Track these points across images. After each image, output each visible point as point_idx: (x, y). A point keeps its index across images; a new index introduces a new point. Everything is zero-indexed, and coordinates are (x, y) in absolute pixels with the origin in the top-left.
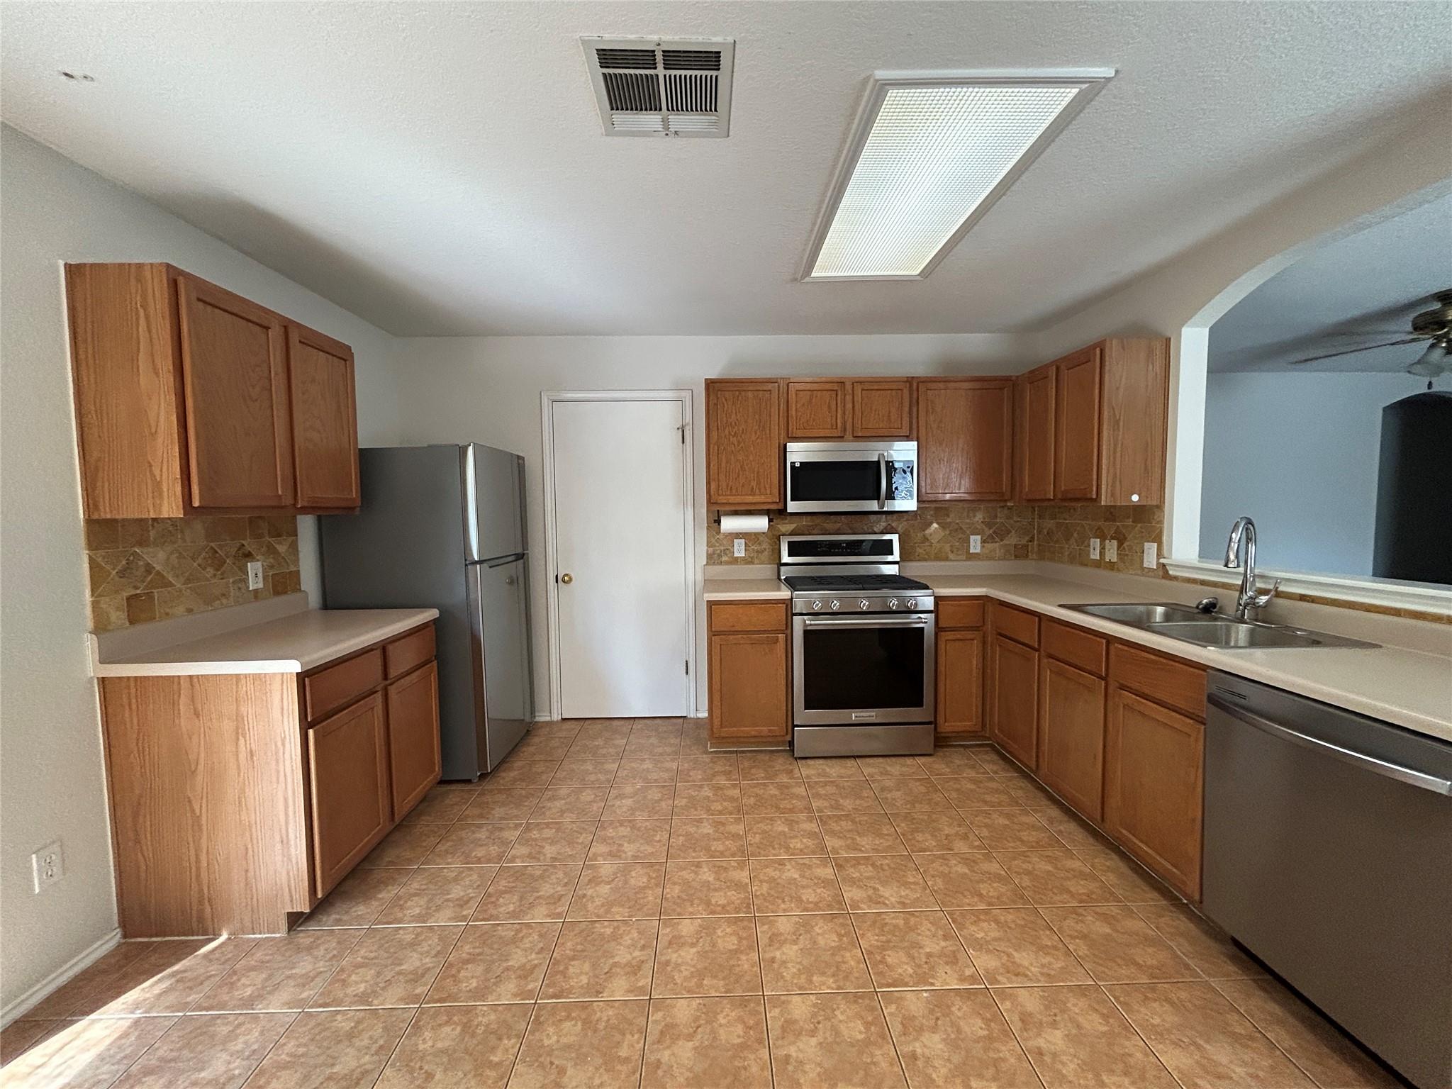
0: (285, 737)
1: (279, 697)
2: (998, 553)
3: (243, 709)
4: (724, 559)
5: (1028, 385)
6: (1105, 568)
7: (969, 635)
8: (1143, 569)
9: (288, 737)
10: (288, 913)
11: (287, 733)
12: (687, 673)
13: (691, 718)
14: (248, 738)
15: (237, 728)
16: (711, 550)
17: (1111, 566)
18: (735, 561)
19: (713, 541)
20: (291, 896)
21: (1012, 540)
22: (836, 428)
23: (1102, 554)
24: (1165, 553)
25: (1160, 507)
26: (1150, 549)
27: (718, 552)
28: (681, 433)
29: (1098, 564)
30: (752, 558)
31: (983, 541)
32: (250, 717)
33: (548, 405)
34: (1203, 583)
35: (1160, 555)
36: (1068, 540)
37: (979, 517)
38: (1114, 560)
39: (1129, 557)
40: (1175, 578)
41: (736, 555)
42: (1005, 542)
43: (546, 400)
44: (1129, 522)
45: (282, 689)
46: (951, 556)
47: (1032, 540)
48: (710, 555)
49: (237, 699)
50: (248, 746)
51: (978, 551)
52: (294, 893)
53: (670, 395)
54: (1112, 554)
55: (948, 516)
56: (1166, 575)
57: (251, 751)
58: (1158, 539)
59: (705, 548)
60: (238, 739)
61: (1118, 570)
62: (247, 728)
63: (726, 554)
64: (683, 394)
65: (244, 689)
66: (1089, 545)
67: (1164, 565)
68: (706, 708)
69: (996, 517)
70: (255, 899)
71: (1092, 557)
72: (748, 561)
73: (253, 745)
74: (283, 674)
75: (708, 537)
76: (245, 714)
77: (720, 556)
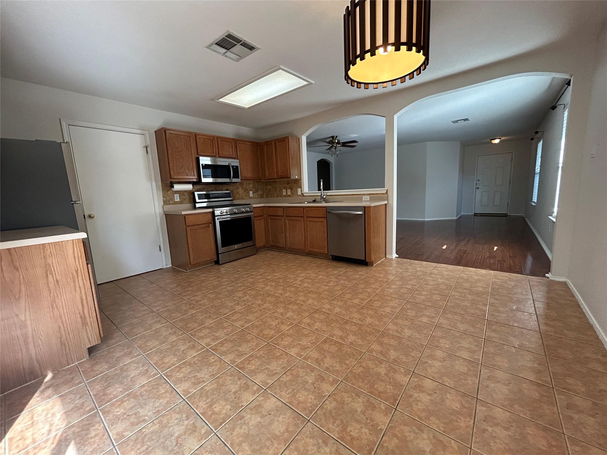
0: (78, 270)
1: (72, 251)
2: (257, 196)
3: (49, 261)
4: (171, 202)
5: (265, 146)
6: (288, 197)
7: (261, 218)
8: (297, 195)
9: (79, 269)
10: (88, 348)
11: (78, 267)
12: (160, 250)
13: (164, 268)
14: (54, 275)
15: (47, 271)
16: (165, 199)
17: (289, 196)
18: (176, 203)
19: (165, 195)
20: (89, 340)
21: (259, 192)
22: (214, 153)
23: (287, 193)
24: (302, 191)
25: (300, 179)
26: (299, 190)
27: (168, 200)
28: (145, 149)
29: (285, 196)
30: (182, 201)
31: (253, 193)
32: (54, 264)
33: (66, 127)
34: (312, 196)
35: (301, 191)
36: (276, 191)
37: (251, 186)
38: (290, 194)
39: (294, 193)
40: (306, 196)
41: (176, 200)
42: (258, 193)
43: (64, 124)
44: (293, 184)
45: (73, 247)
46: (245, 198)
47: (264, 192)
48: (165, 201)
49: (44, 257)
50: (55, 278)
51: (252, 196)
52: (90, 338)
53: (138, 131)
54: (289, 193)
55: (243, 185)
56: (303, 196)
57: (57, 281)
58: (301, 188)
59: (162, 198)
60: (47, 276)
61: (291, 197)
62: (53, 269)
63: (172, 200)
64: (145, 132)
65: (49, 251)
66: (282, 192)
67: (303, 193)
68: (171, 263)
69: (255, 185)
70: (68, 350)
71: (284, 194)
72: (181, 203)
73: (57, 277)
74: (73, 240)
75: (163, 194)
76: (51, 263)
77: (169, 201)
